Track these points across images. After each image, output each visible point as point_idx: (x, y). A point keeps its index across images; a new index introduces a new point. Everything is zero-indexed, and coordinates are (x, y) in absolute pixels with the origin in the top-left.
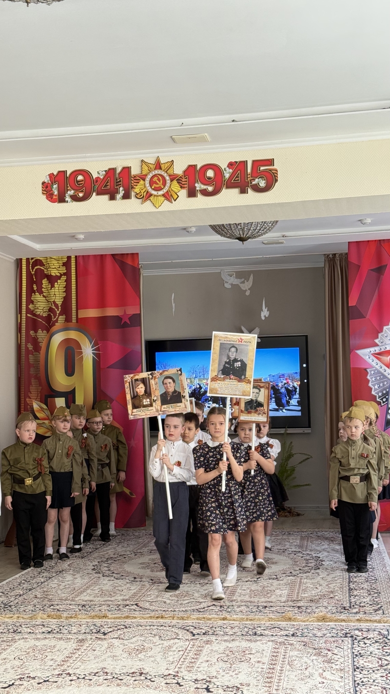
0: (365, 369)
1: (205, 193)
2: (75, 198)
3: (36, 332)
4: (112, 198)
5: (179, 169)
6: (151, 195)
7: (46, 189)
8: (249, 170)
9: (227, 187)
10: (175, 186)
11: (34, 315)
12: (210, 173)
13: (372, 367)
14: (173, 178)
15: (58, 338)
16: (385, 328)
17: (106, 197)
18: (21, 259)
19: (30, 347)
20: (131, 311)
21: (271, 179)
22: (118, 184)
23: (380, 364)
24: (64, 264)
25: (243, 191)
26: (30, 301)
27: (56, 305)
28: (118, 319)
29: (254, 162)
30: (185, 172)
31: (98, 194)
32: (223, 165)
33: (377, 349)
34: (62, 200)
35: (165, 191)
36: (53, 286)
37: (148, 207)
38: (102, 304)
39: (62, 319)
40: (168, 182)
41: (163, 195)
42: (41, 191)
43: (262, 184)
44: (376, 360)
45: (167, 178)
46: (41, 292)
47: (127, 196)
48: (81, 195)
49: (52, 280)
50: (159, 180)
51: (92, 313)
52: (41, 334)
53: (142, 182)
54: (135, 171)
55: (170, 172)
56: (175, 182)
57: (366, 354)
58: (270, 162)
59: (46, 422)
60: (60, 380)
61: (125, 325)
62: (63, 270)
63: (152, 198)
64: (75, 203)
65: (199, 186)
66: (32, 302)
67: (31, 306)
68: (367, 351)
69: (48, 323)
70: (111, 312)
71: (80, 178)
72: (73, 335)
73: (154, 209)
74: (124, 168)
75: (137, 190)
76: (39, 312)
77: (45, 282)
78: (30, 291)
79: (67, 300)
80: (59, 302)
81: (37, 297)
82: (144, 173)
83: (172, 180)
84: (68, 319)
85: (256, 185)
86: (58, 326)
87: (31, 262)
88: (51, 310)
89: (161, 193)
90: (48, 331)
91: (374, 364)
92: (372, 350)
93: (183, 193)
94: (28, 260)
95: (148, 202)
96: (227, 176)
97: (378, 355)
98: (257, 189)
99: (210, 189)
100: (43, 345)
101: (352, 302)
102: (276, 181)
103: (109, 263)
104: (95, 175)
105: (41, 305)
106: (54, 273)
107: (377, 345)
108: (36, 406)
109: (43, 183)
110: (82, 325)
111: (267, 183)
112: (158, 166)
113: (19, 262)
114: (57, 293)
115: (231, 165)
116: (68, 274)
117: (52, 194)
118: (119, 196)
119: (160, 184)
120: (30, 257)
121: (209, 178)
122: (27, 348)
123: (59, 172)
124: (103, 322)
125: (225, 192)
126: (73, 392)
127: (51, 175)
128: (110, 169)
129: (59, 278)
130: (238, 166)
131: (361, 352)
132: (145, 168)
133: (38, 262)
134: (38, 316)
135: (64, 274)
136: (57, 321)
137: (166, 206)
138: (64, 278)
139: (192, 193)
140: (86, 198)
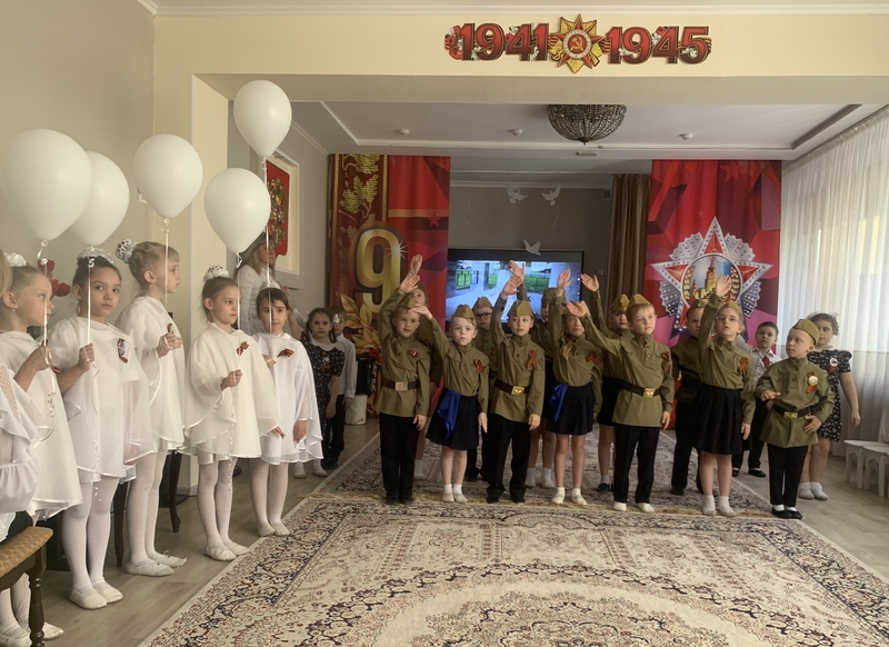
0: (658, 282)
1: (629, 60)
2: (482, 56)
3: (346, 227)
4: (525, 58)
5: (601, 31)
6: (569, 58)
7: (450, 43)
8: (680, 39)
9: (654, 56)
10: (597, 50)
11: (345, 211)
12: (636, 38)
13: (665, 280)
14: (595, 40)
15: (368, 236)
16: (680, 244)
17: (517, 57)
18: (334, 155)
19: (340, 243)
20: (440, 214)
21: (704, 49)
22: (532, 42)
23: (672, 277)
24: (376, 163)
25: (672, 61)
26: (341, 197)
27: (367, 203)
28: (426, 220)
29: (685, 28)
30: (608, 34)
31: (507, 53)
32: (652, 30)
33: (670, 264)
34: (467, 57)
35: (584, 54)
36: (364, 184)
37: (563, 71)
38: (412, 205)
39: (372, 217)
40: (589, 44)
41: (582, 59)
42: (443, 46)
43: (694, 54)
44: (669, 274)
45: (588, 40)
46: (352, 190)
47: (541, 57)
48: (489, 52)
49: (364, 178)
50: (579, 41)
51: (402, 213)
52: (351, 231)
53: (560, 42)
54: (553, 29)
55: (592, 33)
56: (596, 45)
57: (660, 268)
58: (705, 30)
59: (353, 315)
60: (369, 276)
61: (434, 227)
62: (376, 169)
63: (569, 61)
64: (481, 61)
65: (622, 52)
66: (344, 199)
67: (342, 202)
68: (662, 264)
69: (358, 221)
70: (421, 213)
71: (489, 33)
72: (382, 233)
73: (570, 74)
74: (540, 25)
75: (553, 51)
76: (350, 208)
77: (356, 179)
78: (342, 188)
79: (378, 198)
80: (370, 200)
81: (349, 194)
82: (563, 32)
83: (593, 43)
84: (378, 218)
85: (686, 55)
86: (368, 223)
87: (344, 158)
88: (361, 207)
89: (580, 56)
90: (358, 228)
91: (666, 277)
92: (666, 264)
93: (604, 58)
94: (340, 156)
95: (565, 66)
96: (655, 42)
97: (671, 269)
98: (688, 60)
99: (635, 55)
100: (353, 241)
101: (652, 218)
102: (709, 52)
103: (421, 164)
104: (506, 32)
105: (351, 202)
106: (366, 171)
107: (671, 260)
108: (343, 300)
109: (447, 36)
110: (392, 225)
111: (699, 54)
112: (579, 24)
113: (331, 158)
114: (368, 192)
115: (660, 30)
116: (380, 173)
117: (457, 50)
118: (532, 57)
119: (580, 46)
120: (343, 153)
121: (635, 43)
122: (337, 243)
123: (466, 25)
124: (412, 223)
125: (651, 59)
126: (380, 288)
127: (456, 28)
128: (523, 25)
129: (371, 176)
130: (668, 32)
131: (655, 266)
132: (565, 28)
133: (350, 159)
134: (349, 212)
135: (376, 173)
136: (367, 219)
137: (585, 72)
138: (376, 177)
139: (614, 59)
140: (494, 56)
